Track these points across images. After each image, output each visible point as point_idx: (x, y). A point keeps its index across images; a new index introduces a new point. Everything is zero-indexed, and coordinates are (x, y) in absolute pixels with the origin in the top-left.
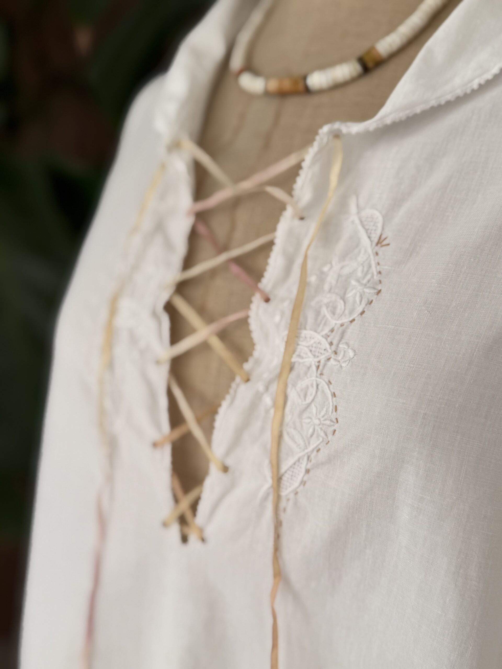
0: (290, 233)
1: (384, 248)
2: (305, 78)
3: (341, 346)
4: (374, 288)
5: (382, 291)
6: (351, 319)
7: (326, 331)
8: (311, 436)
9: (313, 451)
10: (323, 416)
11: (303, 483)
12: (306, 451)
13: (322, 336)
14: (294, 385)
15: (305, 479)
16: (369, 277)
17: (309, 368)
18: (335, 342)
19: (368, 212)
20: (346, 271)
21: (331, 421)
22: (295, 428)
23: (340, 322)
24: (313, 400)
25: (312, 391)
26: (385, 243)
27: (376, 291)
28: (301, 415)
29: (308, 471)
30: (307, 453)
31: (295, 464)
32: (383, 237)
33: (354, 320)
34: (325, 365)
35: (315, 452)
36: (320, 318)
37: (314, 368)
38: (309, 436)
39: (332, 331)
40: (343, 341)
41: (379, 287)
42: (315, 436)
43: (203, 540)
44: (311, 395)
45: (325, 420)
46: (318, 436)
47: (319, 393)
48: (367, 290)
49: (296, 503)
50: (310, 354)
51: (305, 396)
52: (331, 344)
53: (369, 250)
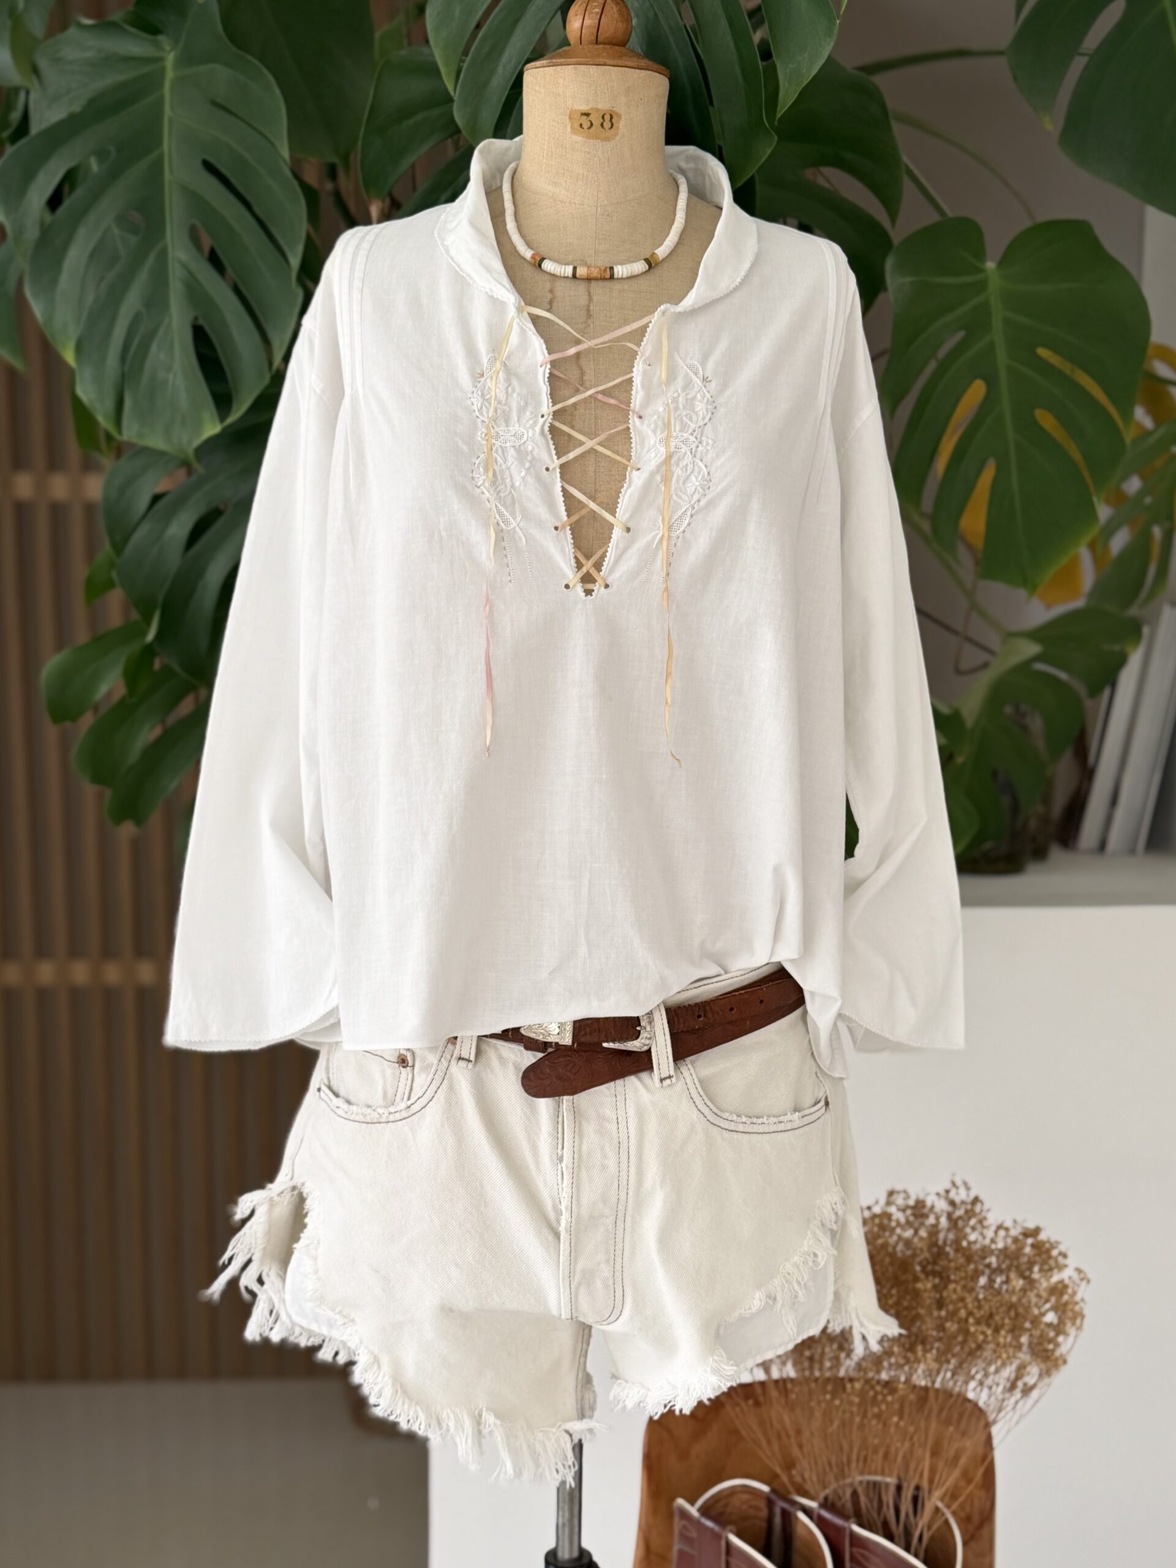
1: (708, 383)
2: (612, 270)
3: (703, 439)
5: (717, 407)
6: (704, 423)
7: (690, 431)
8: (694, 493)
9: (695, 503)
10: (701, 480)
11: (689, 524)
12: (691, 503)
13: (689, 434)
14: (678, 465)
15: (691, 521)
16: (706, 399)
17: (685, 453)
18: (699, 437)
19: (689, 361)
20: (690, 396)
21: (707, 481)
22: (681, 491)
23: (697, 426)
24: (692, 473)
26: (707, 380)
28: (684, 482)
29: (692, 516)
30: (692, 505)
31: (683, 513)
32: (705, 377)
33: (706, 424)
34: (696, 450)
35: (697, 503)
37: (689, 453)
38: (692, 493)
39: (694, 431)
40: (704, 436)
41: (715, 405)
42: (697, 492)
43: (607, 587)
44: (690, 469)
45: (703, 481)
46: (699, 493)
47: (696, 467)
48: (709, 407)
49: (684, 537)
50: (683, 446)
51: (686, 470)
52: (696, 438)
53: (700, 384)
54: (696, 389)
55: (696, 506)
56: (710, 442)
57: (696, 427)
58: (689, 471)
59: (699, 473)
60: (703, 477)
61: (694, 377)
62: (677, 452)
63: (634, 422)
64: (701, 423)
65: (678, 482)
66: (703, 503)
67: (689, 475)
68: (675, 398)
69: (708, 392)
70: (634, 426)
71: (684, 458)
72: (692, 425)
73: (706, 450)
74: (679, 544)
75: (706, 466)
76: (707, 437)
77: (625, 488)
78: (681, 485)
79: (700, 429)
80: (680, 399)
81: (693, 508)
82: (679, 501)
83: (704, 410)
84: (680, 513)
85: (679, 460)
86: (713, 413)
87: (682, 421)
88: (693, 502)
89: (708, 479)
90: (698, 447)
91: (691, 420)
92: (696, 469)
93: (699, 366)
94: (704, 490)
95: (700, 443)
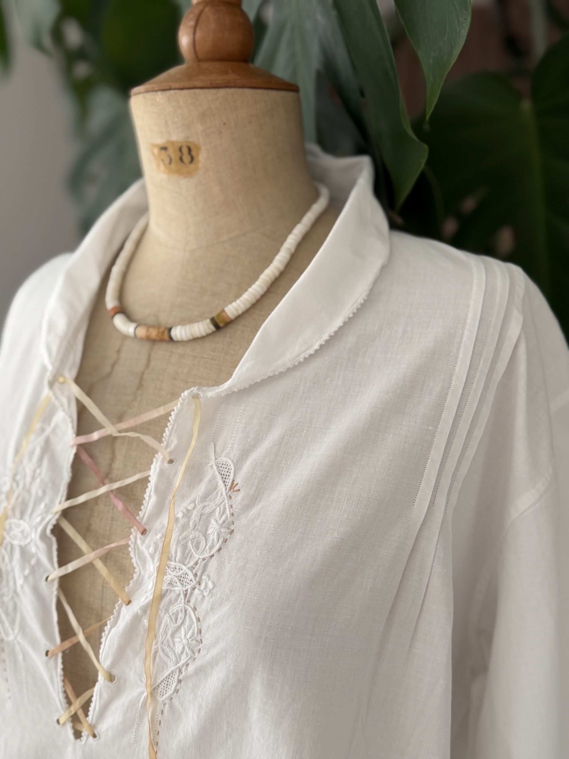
0: (162, 473)
1: (235, 493)
2: (170, 330)
3: (203, 577)
4: (229, 529)
5: (235, 531)
6: (211, 554)
7: (192, 563)
8: (182, 653)
9: (183, 665)
10: (191, 638)
11: (176, 691)
12: (178, 665)
13: (189, 568)
14: (167, 610)
15: (178, 688)
16: (224, 517)
17: (179, 595)
18: (199, 574)
19: (223, 459)
20: (207, 510)
21: (197, 641)
22: (169, 646)
23: (202, 557)
24: (182, 623)
25: (181, 615)
26: (236, 489)
27: (229, 531)
28: (173, 636)
29: (180, 681)
30: (179, 667)
31: (169, 675)
32: (235, 483)
33: (213, 555)
34: (191, 594)
35: (185, 666)
36: (187, 551)
37: (182, 596)
38: (179, 653)
39: (196, 563)
40: (206, 573)
41: (232, 527)
42: (184, 653)
43: (94, 736)
44: (181, 619)
45: (192, 640)
46: (187, 654)
47: (187, 617)
48: (223, 530)
49: (171, 706)
50: (179, 584)
51: (176, 619)
52: (195, 575)
53: (224, 494)
54: (218, 500)
55: (183, 669)
56: (210, 585)
57: (199, 558)
58: (179, 622)
59: (190, 628)
60: (193, 635)
61: (221, 483)
62: (171, 591)
63: (136, 538)
64: (207, 555)
65: (166, 632)
66: (191, 668)
67: (179, 628)
68: (188, 511)
69: (231, 506)
70: (136, 543)
71: (176, 600)
72: (196, 555)
73: (201, 596)
74: (166, 711)
75: (198, 620)
76: (209, 577)
77: (109, 626)
78: (169, 636)
79: (203, 562)
80: (195, 512)
81: (180, 672)
82: (165, 658)
83: (216, 534)
84: (166, 673)
85: (170, 603)
86: (225, 541)
87: (185, 547)
88: (180, 664)
89: (199, 639)
90: (194, 589)
91: (197, 547)
92: (187, 622)
93: (232, 467)
94: (193, 652)
95: (199, 583)
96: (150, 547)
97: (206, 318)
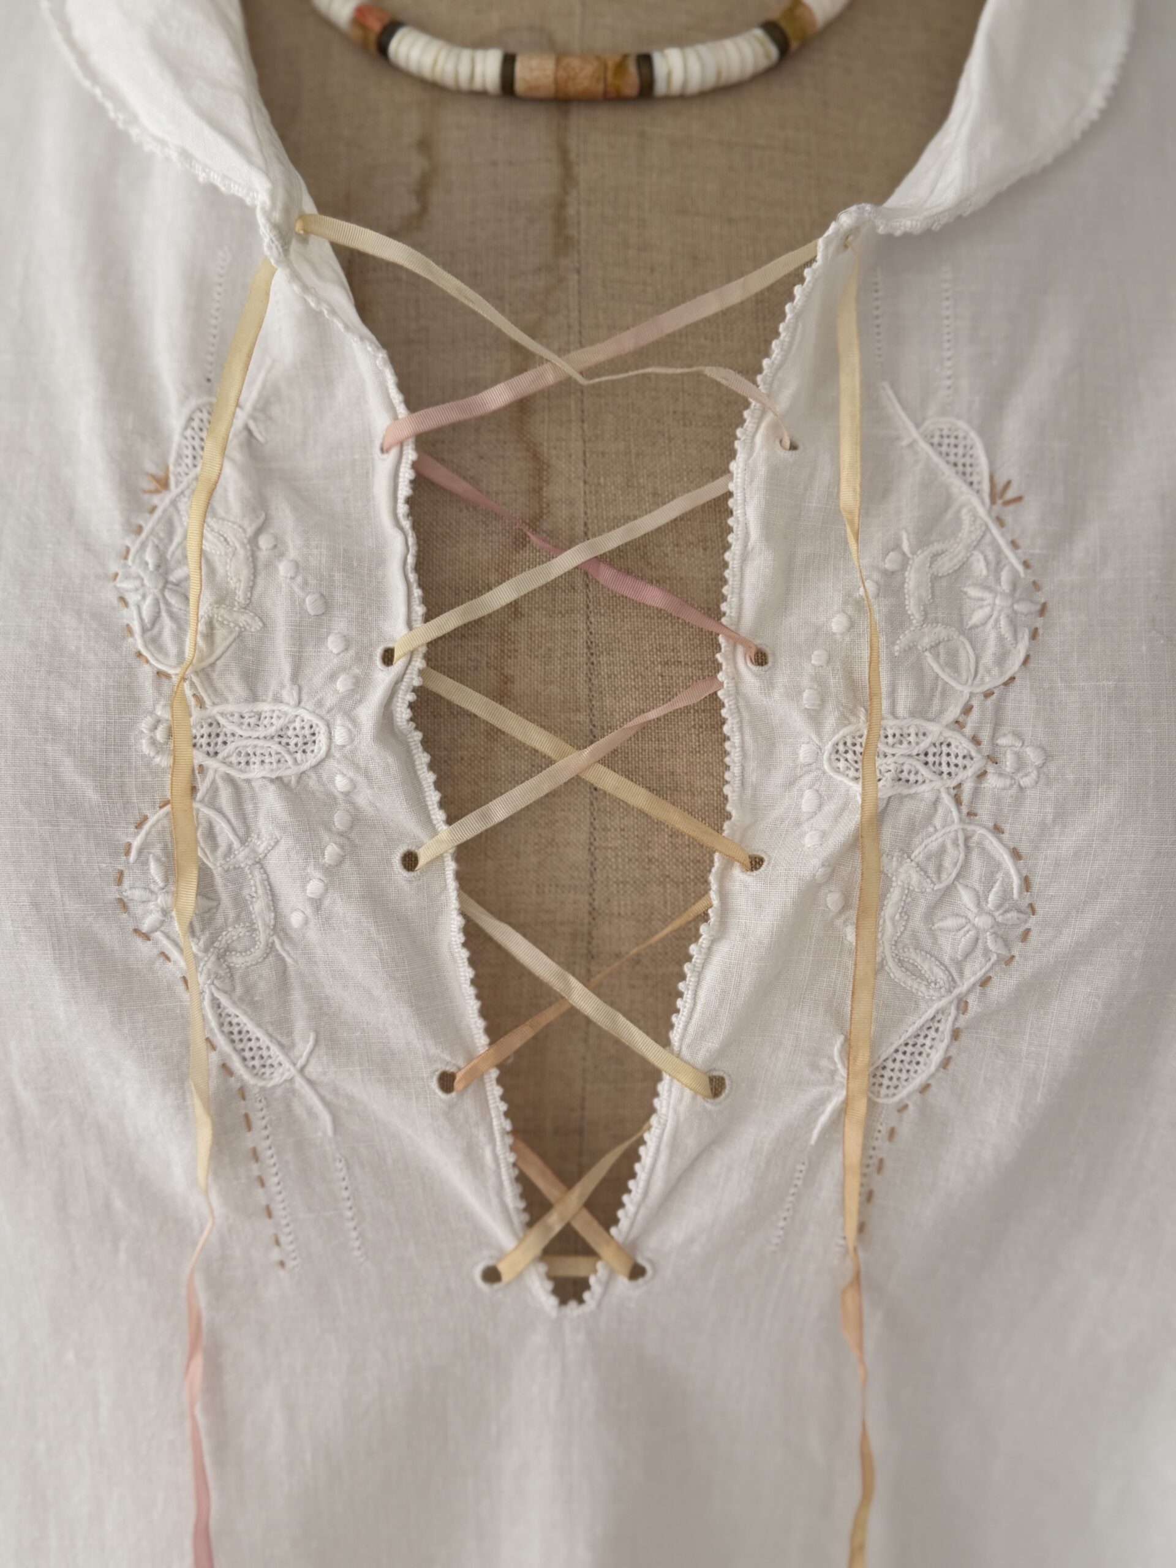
4: (1033, 601)
6: (1005, 676)
24: (960, 877)
25: (954, 855)
27: (1036, 607)
34: (977, 791)
36: (927, 682)
43: (637, 1273)
53: (982, 511)
96: (800, 693)
97: (745, 27)
